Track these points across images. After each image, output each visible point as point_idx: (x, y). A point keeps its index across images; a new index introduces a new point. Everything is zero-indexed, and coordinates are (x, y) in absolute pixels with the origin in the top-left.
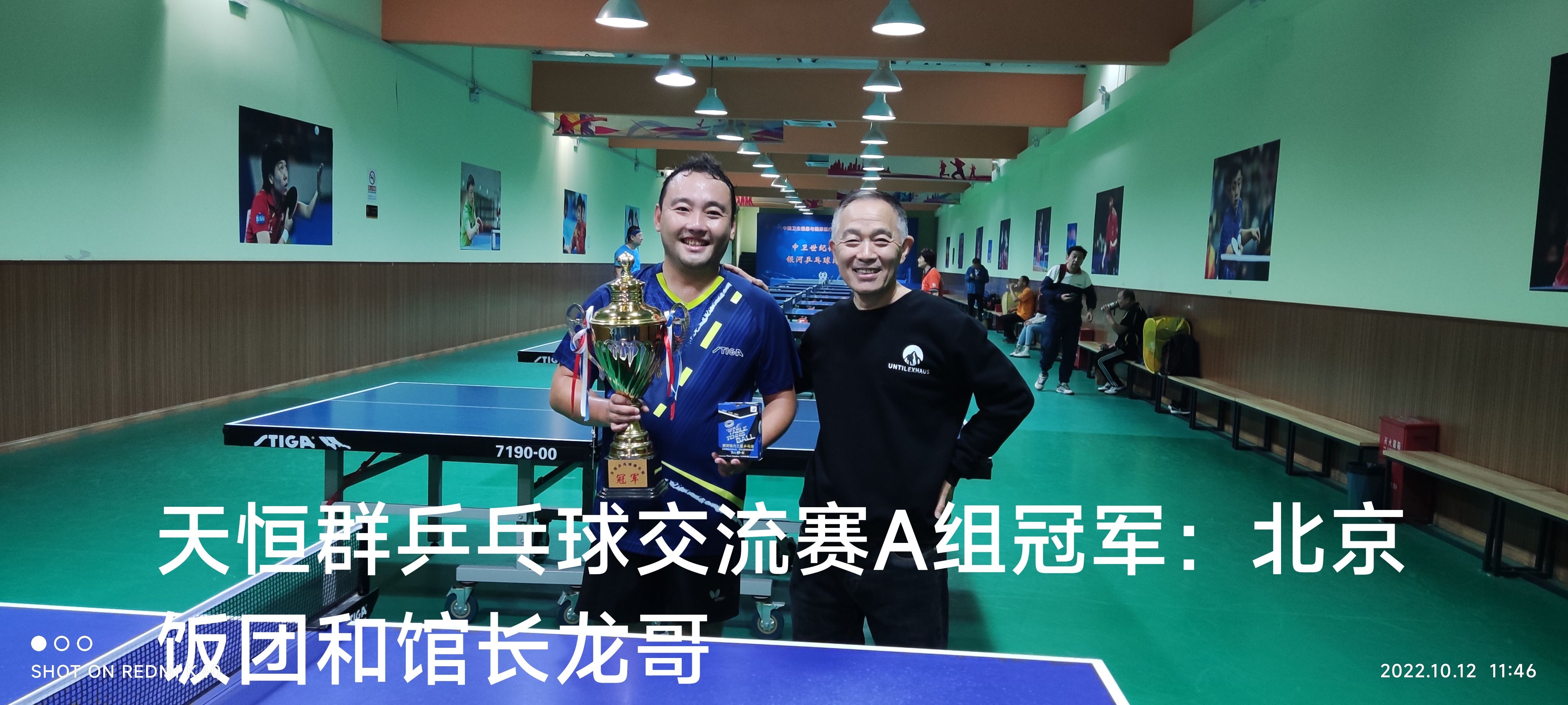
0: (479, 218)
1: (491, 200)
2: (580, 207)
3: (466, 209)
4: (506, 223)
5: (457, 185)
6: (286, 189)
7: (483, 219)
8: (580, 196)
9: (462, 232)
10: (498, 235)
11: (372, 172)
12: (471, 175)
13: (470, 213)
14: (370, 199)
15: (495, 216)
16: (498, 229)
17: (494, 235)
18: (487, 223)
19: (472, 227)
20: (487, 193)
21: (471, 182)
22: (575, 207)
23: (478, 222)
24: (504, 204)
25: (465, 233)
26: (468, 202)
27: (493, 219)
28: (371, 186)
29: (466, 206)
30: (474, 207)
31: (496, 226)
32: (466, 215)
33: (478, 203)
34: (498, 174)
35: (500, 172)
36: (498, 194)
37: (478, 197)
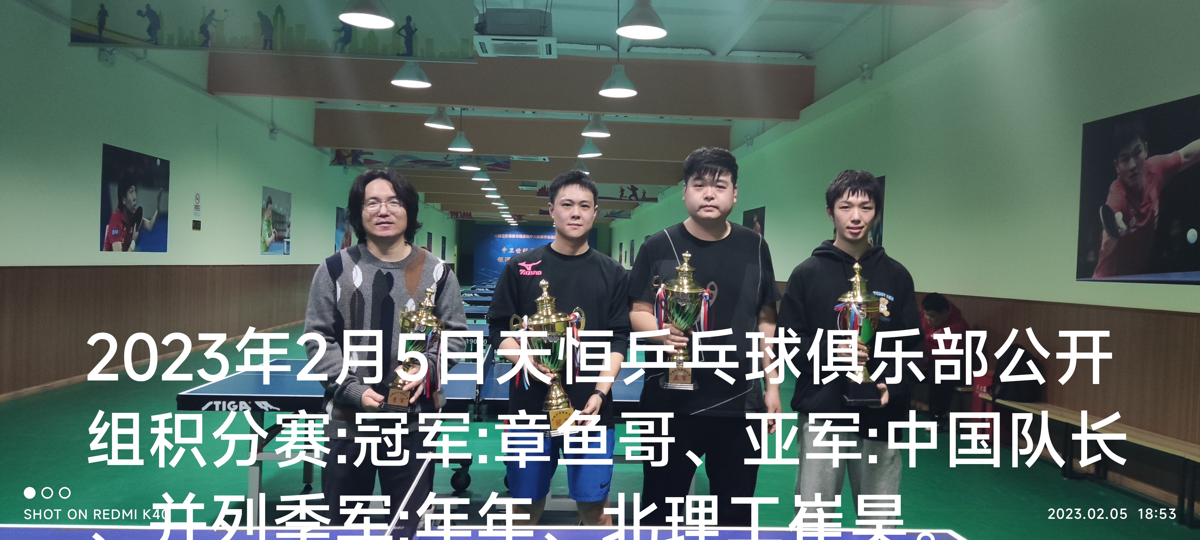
0: (274, 230)
1: (284, 216)
3: (265, 223)
4: (294, 233)
5: (259, 203)
6: (135, 208)
7: (278, 230)
9: (263, 241)
10: (288, 243)
11: (198, 194)
12: (269, 197)
13: (268, 226)
14: (195, 215)
15: (287, 228)
16: (289, 238)
18: (281, 234)
19: (269, 237)
20: (281, 210)
21: (269, 201)
22: (344, 220)
23: (274, 233)
24: (293, 219)
25: (265, 242)
26: (267, 218)
27: (285, 230)
28: (197, 206)
29: (266, 221)
30: (271, 221)
31: (287, 236)
32: (265, 227)
33: (274, 218)
34: (289, 195)
35: (290, 194)
36: (289, 210)
37: (275, 214)
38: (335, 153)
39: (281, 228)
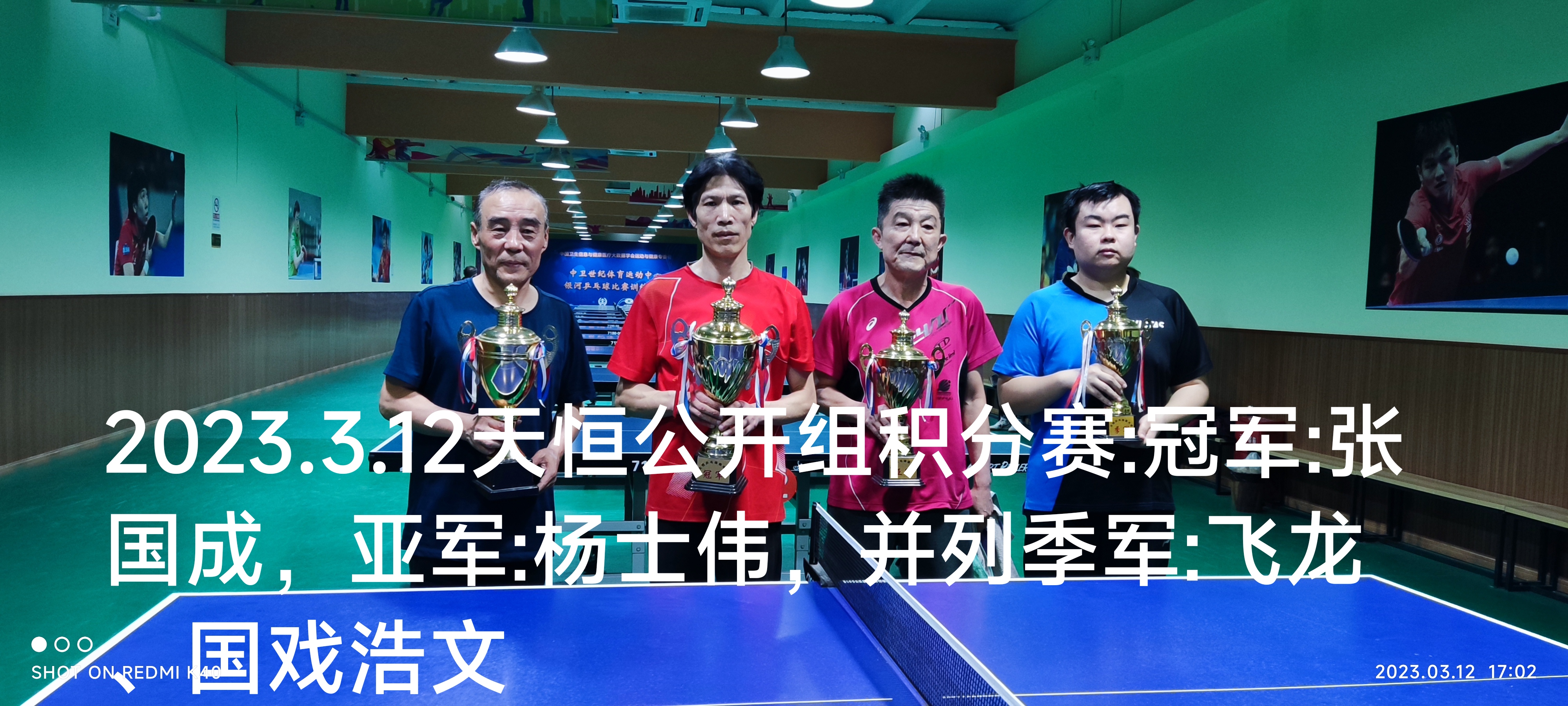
0: (303, 246)
1: (313, 227)
2: (385, 234)
3: (293, 237)
4: (326, 251)
5: (285, 212)
6: (147, 218)
7: (307, 247)
8: (385, 222)
9: (290, 261)
10: (319, 263)
11: (217, 199)
12: (296, 201)
13: (296, 241)
14: (215, 227)
15: (317, 244)
16: (319, 257)
17: (316, 263)
18: (311, 251)
19: (298, 256)
20: (310, 220)
21: (297, 209)
22: (381, 234)
23: (303, 250)
24: (324, 232)
25: (293, 262)
26: (295, 230)
27: (315, 247)
28: (216, 214)
29: (293, 234)
30: (299, 235)
31: (317, 254)
32: (293, 243)
33: (303, 231)
34: (318, 200)
35: (320, 198)
36: (319, 220)
37: (303, 225)
38: (372, 143)
39: (310, 244)
